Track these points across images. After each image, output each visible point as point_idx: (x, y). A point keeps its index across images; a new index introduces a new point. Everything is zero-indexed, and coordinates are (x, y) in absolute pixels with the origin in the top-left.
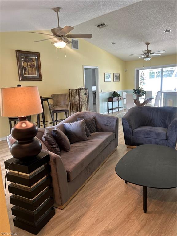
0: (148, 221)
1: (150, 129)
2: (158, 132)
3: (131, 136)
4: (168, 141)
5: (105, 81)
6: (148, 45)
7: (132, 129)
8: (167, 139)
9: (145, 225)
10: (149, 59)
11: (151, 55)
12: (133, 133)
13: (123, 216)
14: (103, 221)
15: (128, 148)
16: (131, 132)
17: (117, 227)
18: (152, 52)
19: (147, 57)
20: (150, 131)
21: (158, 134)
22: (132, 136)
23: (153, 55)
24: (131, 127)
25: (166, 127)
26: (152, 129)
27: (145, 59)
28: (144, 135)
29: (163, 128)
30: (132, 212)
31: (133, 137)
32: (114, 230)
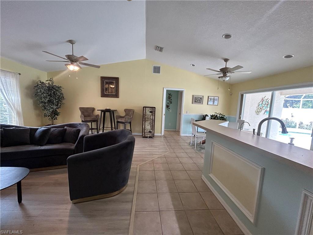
5: (208, 104)
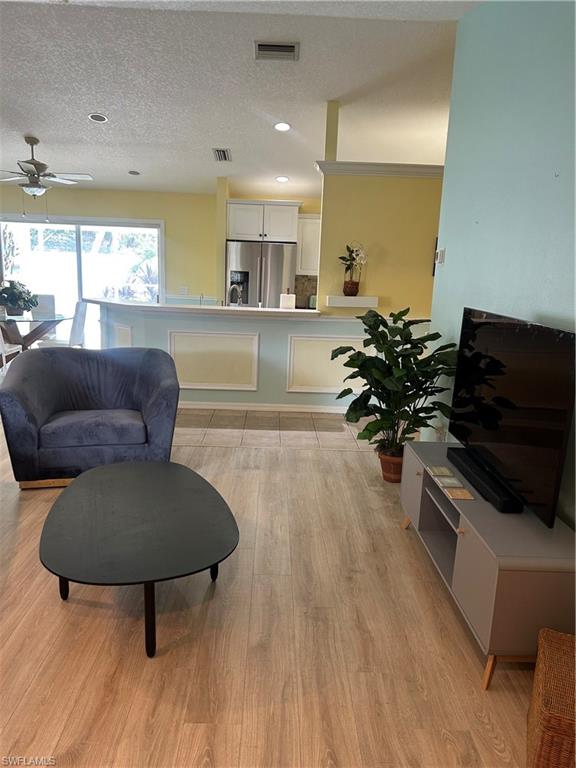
0: (165, 674)
1: (94, 419)
2: (122, 425)
3: (36, 447)
4: (152, 447)
6: (32, 145)
7: (35, 423)
8: (147, 441)
9: (162, 688)
10: (40, 192)
11: (46, 178)
12: (42, 437)
13: (93, 694)
14: (37, 738)
15: (23, 490)
16: (36, 435)
17: (90, 729)
18: (47, 171)
19: (34, 183)
20: (98, 425)
21: (121, 431)
22: (39, 448)
23: (52, 179)
24: (31, 418)
25: (136, 407)
26: (99, 419)
27: (29, 191)
28: (80, 438)
29: (131, 413)
30: (115, 673)
31: (42, 450)
32: (83, 744)
